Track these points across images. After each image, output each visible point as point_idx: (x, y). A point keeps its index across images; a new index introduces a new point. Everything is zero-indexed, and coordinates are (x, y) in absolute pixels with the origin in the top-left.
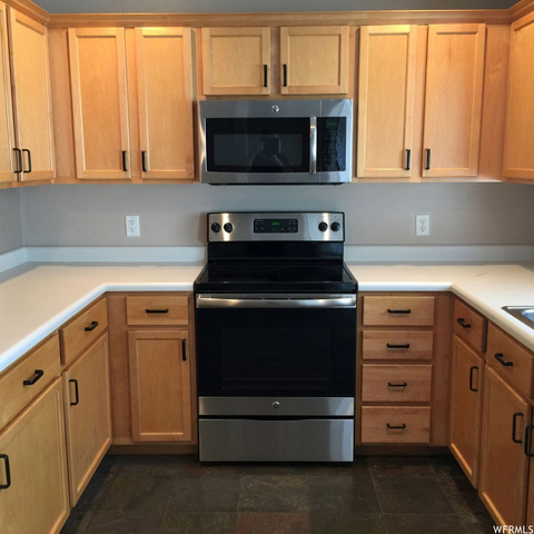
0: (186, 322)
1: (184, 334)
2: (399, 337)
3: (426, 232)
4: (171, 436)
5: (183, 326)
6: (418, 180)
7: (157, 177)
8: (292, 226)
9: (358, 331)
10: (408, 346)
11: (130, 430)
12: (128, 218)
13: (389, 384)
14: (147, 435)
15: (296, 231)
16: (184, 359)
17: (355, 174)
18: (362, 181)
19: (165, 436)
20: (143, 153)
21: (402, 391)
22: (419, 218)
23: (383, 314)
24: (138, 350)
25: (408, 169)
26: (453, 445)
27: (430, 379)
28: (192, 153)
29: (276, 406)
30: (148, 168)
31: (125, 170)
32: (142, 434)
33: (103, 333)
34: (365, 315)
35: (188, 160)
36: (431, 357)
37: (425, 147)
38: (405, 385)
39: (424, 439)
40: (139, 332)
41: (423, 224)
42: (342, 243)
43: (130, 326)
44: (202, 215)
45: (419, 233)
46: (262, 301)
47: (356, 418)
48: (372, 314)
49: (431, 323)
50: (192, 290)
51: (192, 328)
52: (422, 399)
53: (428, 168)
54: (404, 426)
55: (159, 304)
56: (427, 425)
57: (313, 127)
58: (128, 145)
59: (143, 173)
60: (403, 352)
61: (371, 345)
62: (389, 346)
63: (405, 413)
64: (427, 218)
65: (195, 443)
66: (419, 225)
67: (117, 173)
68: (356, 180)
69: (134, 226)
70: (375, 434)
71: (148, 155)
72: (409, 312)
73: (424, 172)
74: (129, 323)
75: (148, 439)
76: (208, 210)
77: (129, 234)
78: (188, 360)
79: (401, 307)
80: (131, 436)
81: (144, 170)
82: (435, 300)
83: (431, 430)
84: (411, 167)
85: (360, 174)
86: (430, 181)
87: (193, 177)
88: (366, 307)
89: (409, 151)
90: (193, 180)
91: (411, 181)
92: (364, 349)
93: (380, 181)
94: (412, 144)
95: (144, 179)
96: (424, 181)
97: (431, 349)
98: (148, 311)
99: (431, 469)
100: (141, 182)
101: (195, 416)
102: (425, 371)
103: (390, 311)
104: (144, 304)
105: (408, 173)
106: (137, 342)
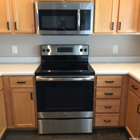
0: (32, 86)
1: (32, 90)
2: (109, 91)
3: (116, 52)
4: (28, 125)
5: (31, 87)
6: (116, 34)
7: (21, 32)
8: (71, 50)
9: (95, 88)
10: (112, 94)
11: (13, 123)
12: (13, 47)
13: (105, 106)
14: (20, 125)
15: (72, 52)
16: (32, 99)
17: (94, 31)
18: (96, 34)
19: (26, 125)
20: (15, 23)
21: (110, 109)
22: (114, 47)
23: (104, 83)
24: (15, 96)
25: (113, 29)
26: (127, 127)
27: (119, 105)
28: (34, 23)
29: (65, 115)
30: (18, 28)
31: (9, 29)
32: (18, 125)
33: (1, 90)
34: (97, 83)
35: (32, 26)
36: (120, 97)
37: (119, 21)
38: (111, 107)
39: (117, 124)
40: (15, 90)
41: (115, 49)
42: (88, 55)
43: (12, 88)
44: (39, 46)
45: (114, 52)
46: (60, 79)
47: (93, 118)
48: (100, 82)
49: (121, 86)
50: (34, 74)
51: (35, 88)
52: (116, 111)
53: (120, 29)
54: (110, 121)
55: (22, 80)
56: (118, 120)
57: (79, 14)
58: (9, 20)
59: (16, 30)
60: (110, 96)
61: (99, 93)
62: (105, 94)
63: (110, 116)
64: (117, 47)
65: (37, 127)
66: (114, 49)
67: (6, 30)
68: (94, 34)
69: (15, 49)
70: (100, 123)
71: (17, 24)
72: (113, 82)
73: (118, 30)
74: (11, 87)
75: (20, 127)
76: (41, 44)
77: (13, 52)
78: (33, 100)
79: (110, 80)
80: (14, 125)
81: (16, 29)
82: (122, 78)
83: (119, 122)
84: (114, 29)
85: (95, 31)
86: (120, 34)
87: (34, 32)
88: (98, 80)
89: (113, 23)
90: (34, 33)
91: (113, 34)
92: (97, 95)
93: (102, 34)
94: (114, 20)
95: (17, 33)
96: (118, 34)
97: (120, 95)
98: (18, 83)
99: (119, 135)
100: (15, 34)
101: (37, 118)
102: (118, 102)
103: (106, 82)
104: (16, 80)
105: (113, 31)
106: (14, 93)
